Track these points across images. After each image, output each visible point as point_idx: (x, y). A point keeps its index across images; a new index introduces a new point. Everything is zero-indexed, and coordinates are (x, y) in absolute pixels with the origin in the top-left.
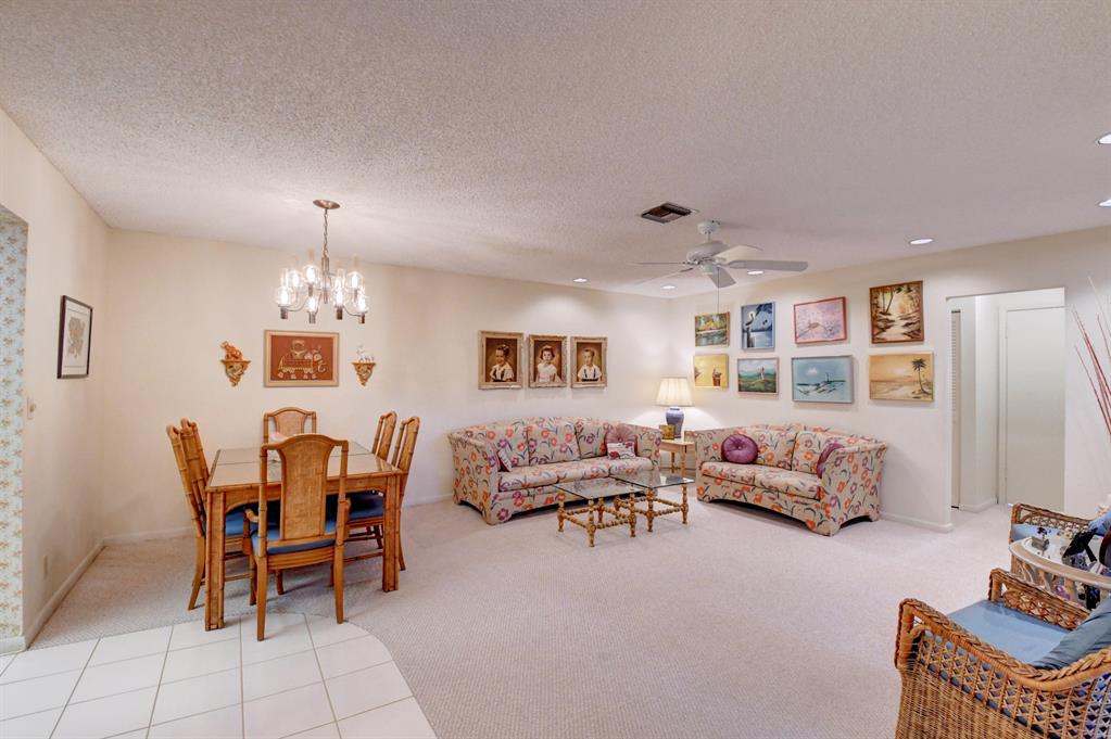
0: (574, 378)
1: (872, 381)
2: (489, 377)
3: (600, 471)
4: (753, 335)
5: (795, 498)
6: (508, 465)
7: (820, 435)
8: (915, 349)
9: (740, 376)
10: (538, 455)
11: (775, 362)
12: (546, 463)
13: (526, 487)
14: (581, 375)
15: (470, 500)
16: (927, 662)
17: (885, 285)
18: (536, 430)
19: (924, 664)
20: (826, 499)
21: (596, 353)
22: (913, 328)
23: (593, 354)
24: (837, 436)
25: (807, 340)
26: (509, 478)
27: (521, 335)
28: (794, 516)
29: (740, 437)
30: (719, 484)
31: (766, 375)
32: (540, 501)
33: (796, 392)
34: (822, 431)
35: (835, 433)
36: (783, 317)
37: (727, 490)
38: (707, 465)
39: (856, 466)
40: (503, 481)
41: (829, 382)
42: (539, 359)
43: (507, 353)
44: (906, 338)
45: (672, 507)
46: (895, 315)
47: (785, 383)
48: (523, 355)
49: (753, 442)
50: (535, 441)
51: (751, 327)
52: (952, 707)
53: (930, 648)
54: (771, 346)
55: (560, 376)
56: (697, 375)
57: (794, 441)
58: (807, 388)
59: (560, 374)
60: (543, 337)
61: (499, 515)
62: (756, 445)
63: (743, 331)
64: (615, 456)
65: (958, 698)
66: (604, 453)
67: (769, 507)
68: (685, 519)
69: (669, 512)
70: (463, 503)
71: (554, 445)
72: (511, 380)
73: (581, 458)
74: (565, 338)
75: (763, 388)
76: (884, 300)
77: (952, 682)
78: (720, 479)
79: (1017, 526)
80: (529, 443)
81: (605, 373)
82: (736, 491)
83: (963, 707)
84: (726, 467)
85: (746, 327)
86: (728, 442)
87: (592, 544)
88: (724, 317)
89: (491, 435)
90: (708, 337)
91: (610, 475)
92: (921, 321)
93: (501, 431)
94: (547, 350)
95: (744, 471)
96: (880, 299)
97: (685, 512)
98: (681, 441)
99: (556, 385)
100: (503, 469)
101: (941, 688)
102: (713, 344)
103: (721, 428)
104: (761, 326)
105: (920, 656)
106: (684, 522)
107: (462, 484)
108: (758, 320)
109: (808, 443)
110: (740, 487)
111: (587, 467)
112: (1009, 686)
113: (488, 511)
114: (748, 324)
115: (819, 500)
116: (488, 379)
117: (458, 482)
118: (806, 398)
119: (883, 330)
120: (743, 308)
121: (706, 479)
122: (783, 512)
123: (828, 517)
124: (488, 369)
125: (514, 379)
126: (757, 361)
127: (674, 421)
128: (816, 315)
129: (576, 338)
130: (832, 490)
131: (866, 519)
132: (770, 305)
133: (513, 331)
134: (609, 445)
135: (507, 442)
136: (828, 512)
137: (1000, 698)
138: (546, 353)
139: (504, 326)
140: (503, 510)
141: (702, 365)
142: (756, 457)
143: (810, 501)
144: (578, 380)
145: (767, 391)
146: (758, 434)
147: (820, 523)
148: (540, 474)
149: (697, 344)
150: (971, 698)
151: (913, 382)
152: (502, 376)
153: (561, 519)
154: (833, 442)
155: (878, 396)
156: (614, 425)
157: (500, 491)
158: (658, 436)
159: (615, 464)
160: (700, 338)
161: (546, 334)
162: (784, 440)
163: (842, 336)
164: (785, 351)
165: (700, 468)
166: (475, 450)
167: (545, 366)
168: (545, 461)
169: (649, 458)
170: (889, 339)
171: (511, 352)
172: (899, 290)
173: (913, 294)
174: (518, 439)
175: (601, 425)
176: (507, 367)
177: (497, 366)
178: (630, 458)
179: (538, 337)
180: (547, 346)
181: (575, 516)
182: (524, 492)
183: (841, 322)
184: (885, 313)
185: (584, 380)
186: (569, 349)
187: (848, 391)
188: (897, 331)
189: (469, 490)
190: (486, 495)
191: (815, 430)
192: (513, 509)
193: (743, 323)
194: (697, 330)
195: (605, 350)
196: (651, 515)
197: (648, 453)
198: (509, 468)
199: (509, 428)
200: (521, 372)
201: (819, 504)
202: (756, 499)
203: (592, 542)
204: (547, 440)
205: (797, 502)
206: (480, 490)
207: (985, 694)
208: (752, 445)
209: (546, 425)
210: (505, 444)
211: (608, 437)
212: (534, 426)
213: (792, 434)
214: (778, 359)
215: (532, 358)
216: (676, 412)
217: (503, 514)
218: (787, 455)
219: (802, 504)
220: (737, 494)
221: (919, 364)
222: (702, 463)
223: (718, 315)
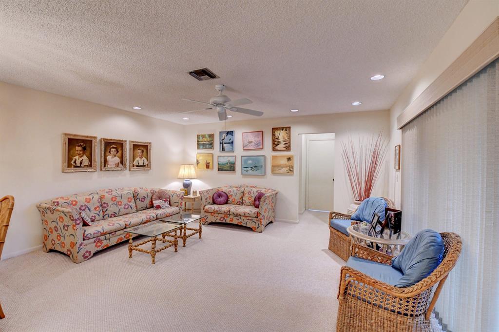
0: (131, 165)
1: (273, 166)
2: (70, 163)
3: (151, 217)
4: (225, 145)
5: (248, 218)
6: (88, 221)
7: (254, 189)
8: (287, 154)
9: (218, 164)
10: (109, 212)
11: (234, 157)
12: (115, 216)
13: (103, 234)
14: (135, 163)
15: (58, 248)
16: (352, 294)
17: (278, 127)
18: (108, 197)
19: (350, 295)
20: (261, 217)
21: (145, 151)
22: (287, 145)
23: (143, 151)
24: (260, 189)
25: (248, 148)
26: (91, 230)
27: (95, 138)
28: (247, 226)
29: (221, 192)
30: (213, 215)
31: (230, 163)
32: (114, 241)
33: (243, 171)
34: (254, 187)
35: (259, 188)
36: (238, 138)
37: (217, 218)
38: (207, 207)
39: (270, 201)
40: (86, 233)
41: (256, 166)
42: (108, 153)
43: (84, 149)
44: (285, 149)
45: (194, 231)
46: (281, 140)
47: (238, 167)
48: (97, 151)
49: (226, 194)
50: (107, 204)
51: (224, 141)
52: (363, 311)
53: (353, 287)
54: (232, 150)
55: (122, 164)
56: (198, 163)
57: (243, 192)
58: (248, 169)
59: (122, 162)
60: (111, 140)
61: (83, 256)
62: (227, 195)
63: (220, 143)
64: (158, 207)
65: (366, 307)
66: (152, 206)
67: (236, 223)
68: (200, 236)
69: (193, 234)
70: (51, 251)
71: (120, 205)
72: (88, 166)
73: (137, 211)
74: (126, 141)
75: (228, 169)
76: (277, 133)
77: (364, 300)
78: (214, 213)
79: (332, 220)
80: (103, 205)
81: (150, 162)
82: (221, 218)
83: (368, 310)
84: (216, 207)
85: (221, 142)
86: (215, 195)
87: (154, 262)
88: (211, 136)
89: (74, 203)
90: (204, 145)
91: (157, 219)
92: (290, 143)
93: (81, 200)
94: (114, 148)
95: (224, 208)
96: (276, 133)
97: (200, 233)
98: (191, 196)
99: (120, 169)
100: (85, 224)
101: (358, 304)
102: (206, 148)
103: (212, 188)
104: (228, 141)
105: (349, 291)
106: (200, 238)
107: (50, 238)
108: (227, 138)
109: (249, 193)
110: (223, 216)
111: (143, 216)
112: (387, 297)
113: (75, 254)
114: (222, 140)
115: (257, 217)
116: (69, 165)
117: (46, 238)
118: (247, 173)
119: (277, 145)
120: (220, 132)
121: (206, 214)
122: (243, 224)
123: (261, 224)
124: (70, 159)
125: (90, 166)
126: (226, 157)
127: (187, 186)
128: (252, 138)
129: (132, 142)
130: (263, 213)
131: (271, 222)
132: (232, 132)
133: (89, 135)
134: (154, 202)
135: (87, 207)
136: (261, 222)
137: (384, 303)
138: (113, 150)
139: (82, 131)
140: (87, 252)
141: (201, 158)
142: (227, 200)
143: (253, 219)
144: (133, 166)
145: (230, 171)
146: (228, 190)
147: (258, 228)
148: (113, 225)
149: (198, 148)
150: (371, 305)
151: (287, 167)
152: (81, 163)
153: (131, 250)
154: (259, 192)
155: (275, 172)
156: (157, 191)
157: (84, 240)
158: (182, 194)
159: (159, 212)
160: (199, 145)
161: (113, 138)
162: (239, 192)
163: (261, 147)
164: (239, 153)
165: (204, 209)
166: (62, 215)
167: (112, 158)
168: (114, 215)
169: (177, 206)
170: (279, 149)
171: (87, 148)
172: (283, 130)
173: (287, 132)
174: (95, 203)
175: (149, 191)
176: (85, 158)
177: (77, 157)
178: (167, 208)
179: (107, 139)
180: (113, 145)
181: (140, 247)
182: (103, 237)
183: (261, 142)
184: (278, 139)
185: (137, 166)
186: (128, 148)
187: (263, 170)
188: (281, 146)
189: (57, 242)
190: (73, 244)
191: (251, 187)
192: (94, 249)
193: (220, 139)
194: (198, 142)
195: (150, 149)
196: (185, 238)
197: (177, 204)
198: (90, 223)
199: (88, 197)
200: (95, 161)
201: (258, 219)
202: (230, 220)
203: (154, 261)
204: (115, 202)
205: (248, 220)
206: (68, 241)
207: (378, 303)
208: (225, 194)
209: (114, 193)
210: (83, 208)
211: (154, 197)
212: (106, 195)
213: (242, 189)
214: (235, 156)
215: (103, 153)
216: (188, 182)
217: (87, 254)
218: (241, 199)
219: (250, 220)
220: (222, 219)
221: (289, 159)
222: (205, 206)
223: (208, 135)
